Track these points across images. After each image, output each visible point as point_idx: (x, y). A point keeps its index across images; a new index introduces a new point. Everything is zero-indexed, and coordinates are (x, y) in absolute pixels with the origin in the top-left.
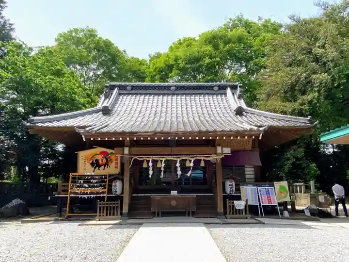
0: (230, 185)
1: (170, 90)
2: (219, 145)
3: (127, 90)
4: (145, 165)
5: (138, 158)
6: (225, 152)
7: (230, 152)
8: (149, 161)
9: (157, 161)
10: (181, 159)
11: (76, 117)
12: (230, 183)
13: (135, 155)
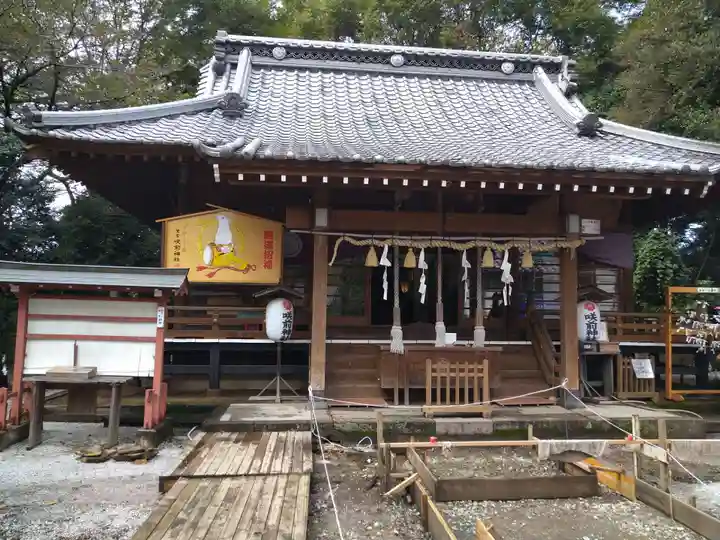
0: (587, 317)
1: (389, 63)
2: (573, 213)
3: (272, 57)
4: (371, 260)
5: (353, 242)
6: (587, 231)
7: (598, 232)
8: (382, 249)
9: (404, 250)
10: (470, 245)
11: (155, 120)
12: (588, 313)
13: (344, 232)
